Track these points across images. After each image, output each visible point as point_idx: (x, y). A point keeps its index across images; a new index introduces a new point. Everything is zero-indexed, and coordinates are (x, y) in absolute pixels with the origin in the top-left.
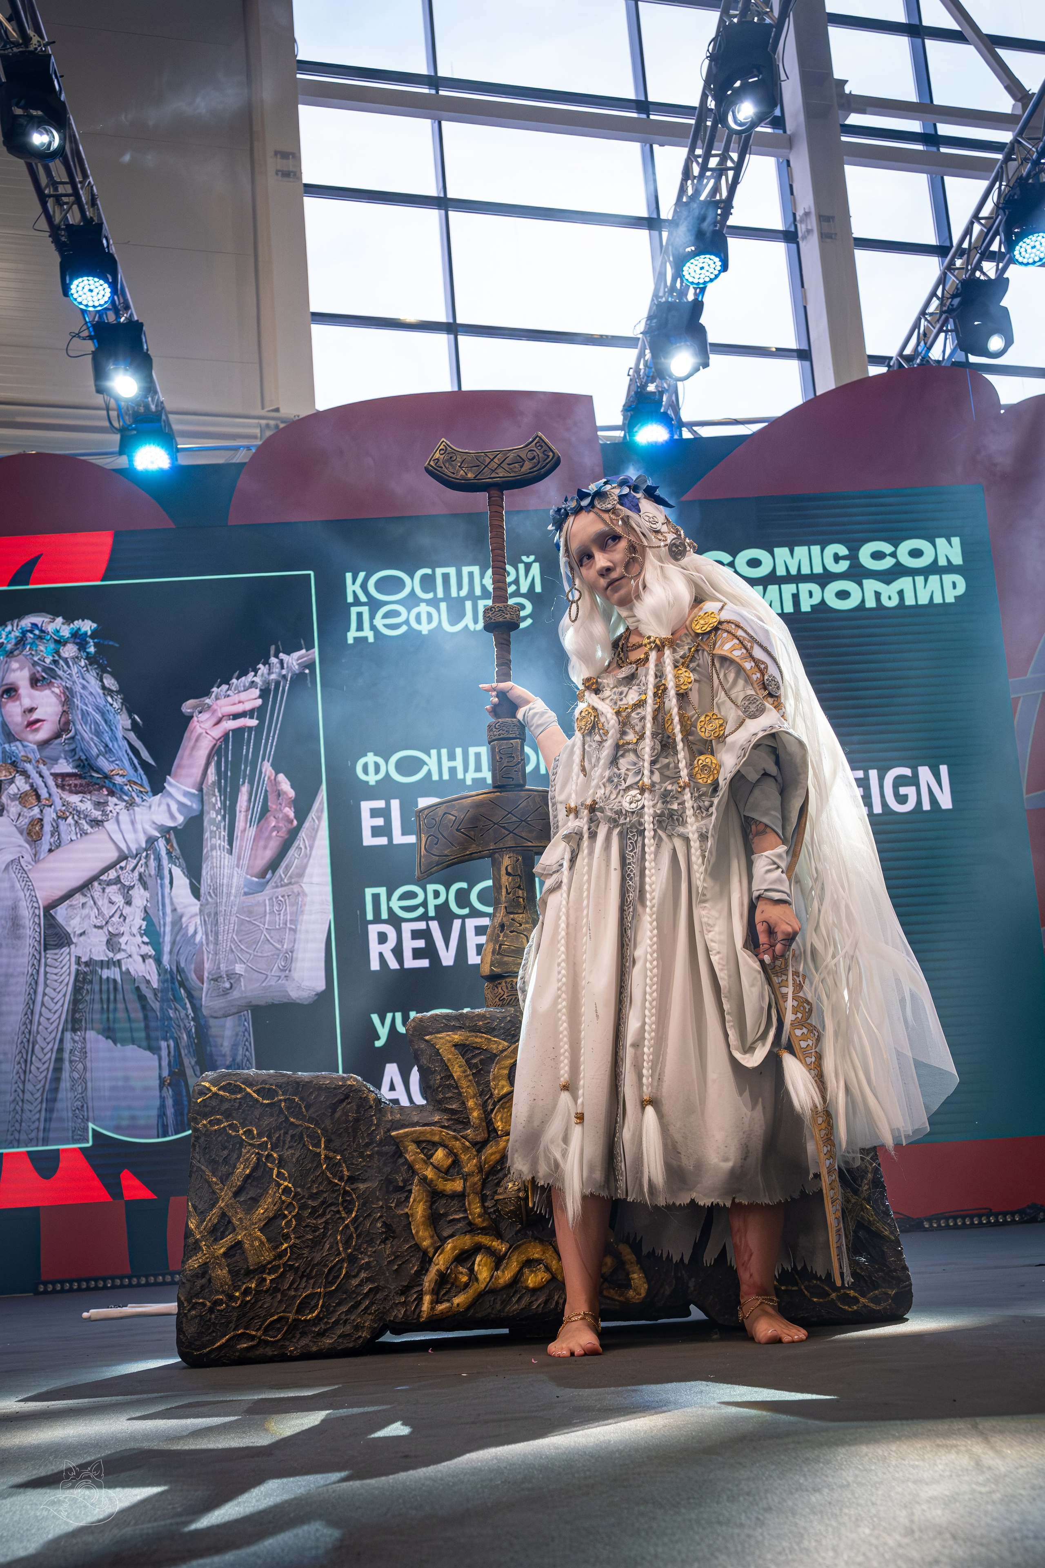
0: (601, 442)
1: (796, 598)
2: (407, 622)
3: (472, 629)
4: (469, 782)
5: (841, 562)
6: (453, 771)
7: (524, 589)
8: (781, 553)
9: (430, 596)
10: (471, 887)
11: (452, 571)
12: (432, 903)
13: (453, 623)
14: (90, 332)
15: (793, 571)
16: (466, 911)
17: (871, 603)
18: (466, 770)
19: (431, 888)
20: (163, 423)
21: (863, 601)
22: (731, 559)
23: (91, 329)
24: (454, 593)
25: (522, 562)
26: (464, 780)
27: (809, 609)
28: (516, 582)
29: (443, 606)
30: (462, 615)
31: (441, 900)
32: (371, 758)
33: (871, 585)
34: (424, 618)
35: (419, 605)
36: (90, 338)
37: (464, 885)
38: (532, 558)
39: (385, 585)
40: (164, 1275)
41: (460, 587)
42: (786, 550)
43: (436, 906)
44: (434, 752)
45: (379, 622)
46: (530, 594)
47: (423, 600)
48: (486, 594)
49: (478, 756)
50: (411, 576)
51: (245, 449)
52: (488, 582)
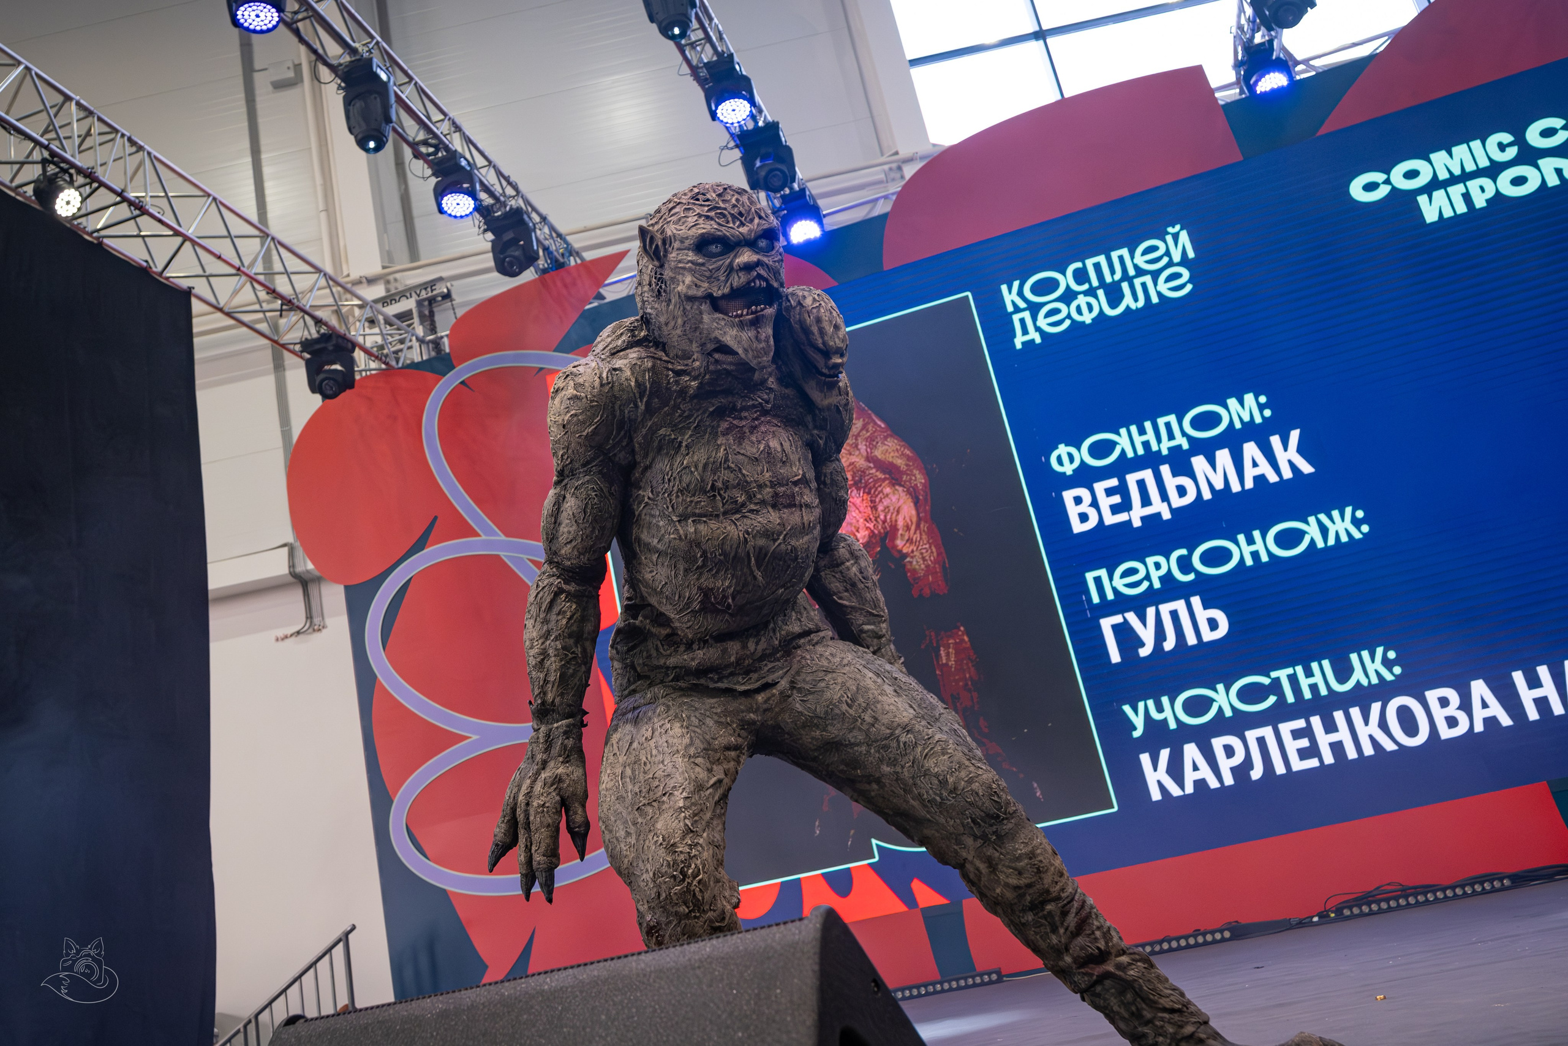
0: (1221, 103)
1: (1467, 197)
2: (1069, 316)
3: (1134, 308)
4: (1165, 452)
5: (1508, 149)
6: (1146, 445)
7: (1177, 258)
8: (1439, 158)
9: (1086, 287)
10: (1191, 552)
11: (1101, 259)
12: (1155, 575)
13: (1114, 306)
14: (735, 141)
15: (1457, 172)
16: (1192, 577)
17: (1553, 181)
18: (1159, 440)
19: (1150, 561)
21: (1544, 181)
22: (1384, 177)
23: (736, 139)
24: (1108, 279)
25: (1169, 233)
26: (1159, 451)
27: (1484, 204)
28: (1168, 253)
29: (1101, 293)
30: (1121, 297)
31: (1163, 571)
32: (1063, 450)
33: (1548, 165)
34: (1085, 309)
35: (1077, 298)
36: (737, 146)
37: (1183, 552)
38: (1178, 227)
39: (1040, 289)
40: (973, 977)
41: (1113, 272)
42: (1443, 154)
43: (1160, 578)
44: (1123, 431)
45: (1042, 322)
46: (1185, 262)
47: (1080, 293)
48: (1140, 272)
49: (1168, 425)
50: (1064, 273)
51: (883, 200)
52: (1140, 260)
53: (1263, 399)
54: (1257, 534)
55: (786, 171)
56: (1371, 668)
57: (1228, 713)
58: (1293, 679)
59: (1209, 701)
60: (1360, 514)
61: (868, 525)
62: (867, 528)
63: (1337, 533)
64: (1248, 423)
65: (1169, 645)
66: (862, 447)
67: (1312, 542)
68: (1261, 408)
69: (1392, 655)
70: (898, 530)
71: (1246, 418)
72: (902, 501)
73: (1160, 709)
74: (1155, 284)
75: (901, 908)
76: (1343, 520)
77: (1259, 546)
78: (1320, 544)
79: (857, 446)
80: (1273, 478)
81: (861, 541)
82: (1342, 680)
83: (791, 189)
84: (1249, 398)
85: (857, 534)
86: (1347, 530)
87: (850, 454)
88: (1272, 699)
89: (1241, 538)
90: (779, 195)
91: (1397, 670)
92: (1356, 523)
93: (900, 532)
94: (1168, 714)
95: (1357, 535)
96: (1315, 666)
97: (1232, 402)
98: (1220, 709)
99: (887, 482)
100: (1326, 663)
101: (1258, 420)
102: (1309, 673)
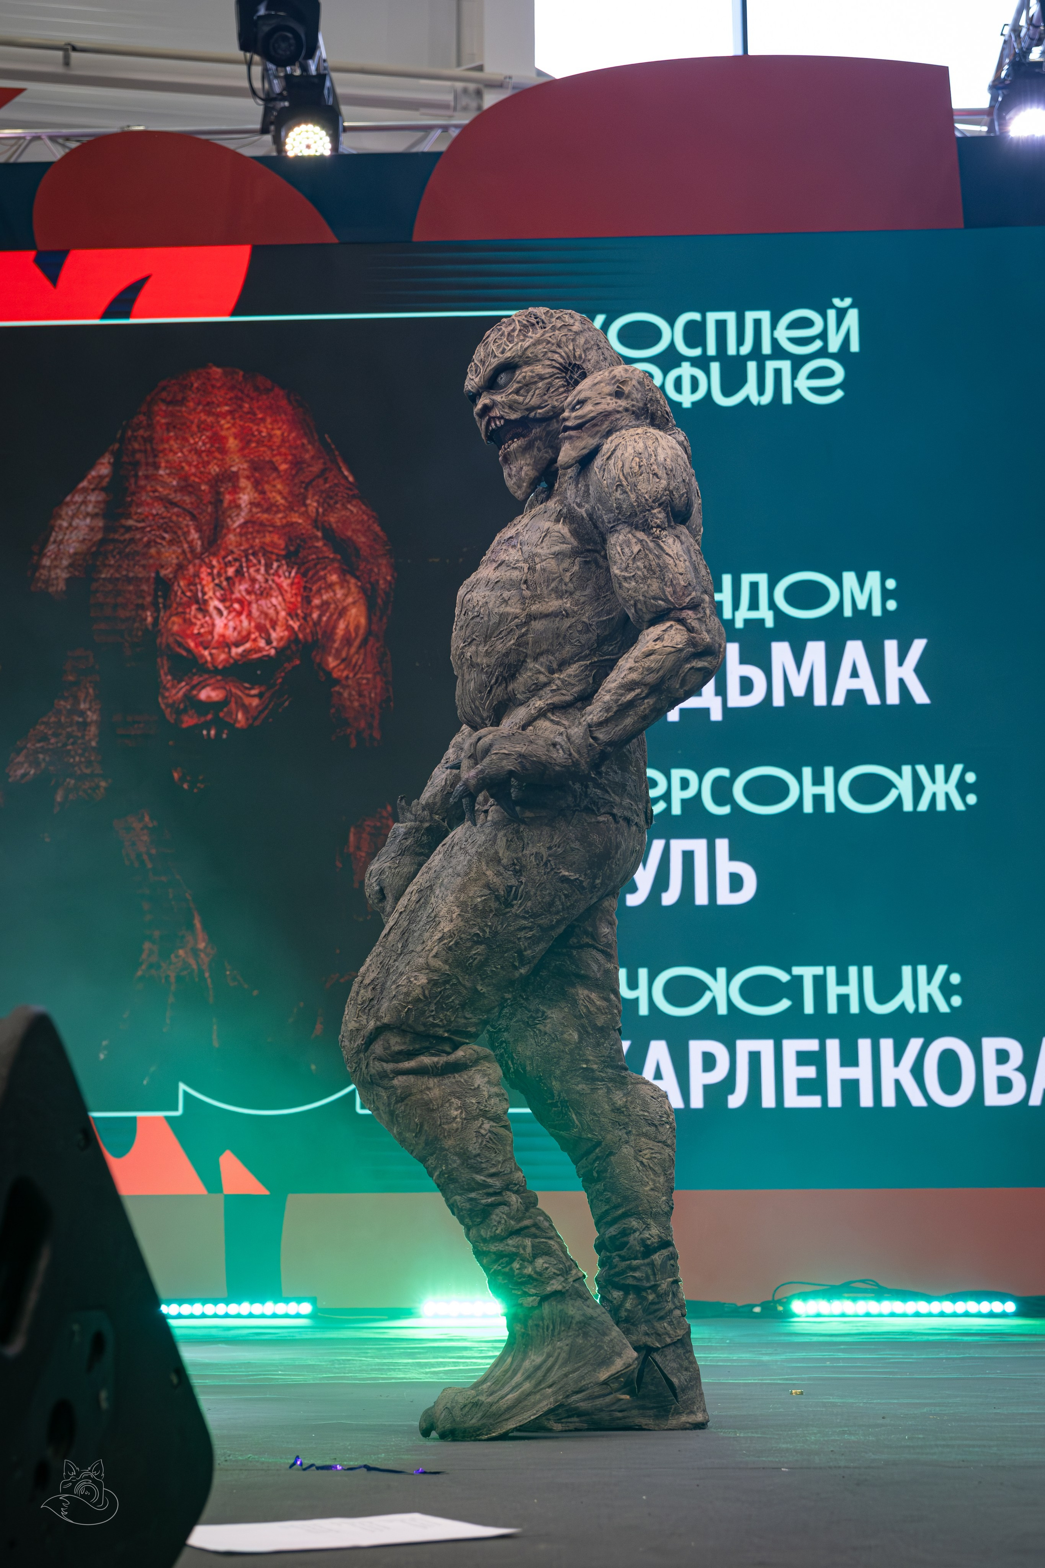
0: (958, 134)
3: (755, 402)
4: (739, 624)
7: (834, 346)
9: (697, 352)
10: (735, 776)
11: (730, 317)
12: (678, 796)
13: (727, 391)
16: (726, 810)
18: (736, 606)
19: (677, 774)
20: (326, 92)
24: (732, 350)
25: (833, 306)
26: (732, 621)
28: (823, 336)
29: (715, 367)
30: (742, 381)
31: (690, 793)
34: (686, 385)
35: (679, 366)
37: (725, 772)
38: (848, 301)
39: (632, 337)
41: (740, 341)
43: (683, 801)
46: (843, 355)
47: (686, 359)
48: (778, 352)
49: (754, 586)
50: (672, 325)
51: (439, 131)
52: (783, 334)
53: (891, 584)
54: (829, 772)
55: (303, 37)
56: (924, 989)
57: (722, 1010)
58: (820, 983)
59: (704, 987)
60: (971, 778)
61: (291, 622)
62: (289, 628)
63: (934, 796)
64: (862, 611)
65: (670, 898)
66: (312, 504)
67: (899, 800)
68: (886, 595)
69: (955, 979)
70: (334, 641)
71: (862, 605)
72: (350, 600)
73: (633, 984)
74: (794, 376)
75: (197, 1187)
76: (947, 780)
77: (827, 790)
78: (908, 806)
79: (305, 498)
80: (872, 698)
81: (275, 644)
82: (882, 997)
83: (305, 68)
84: (873, 578)
85: (271, 631)
86: (947, 795)
87: (292, 509)
88: (785, 1004)
89: (807, 772)
90: (282, 74)
91: (956, 1001)
92: (963, 788)
93: (336, 645)
94: (641, 993)
95: (959, 806)
96: (853, 971)
97: (850, 578)
98: (713, 1002)
99: (336, 565)
100: (868, 971)
101: (877, 611)
102: (842, 980)
